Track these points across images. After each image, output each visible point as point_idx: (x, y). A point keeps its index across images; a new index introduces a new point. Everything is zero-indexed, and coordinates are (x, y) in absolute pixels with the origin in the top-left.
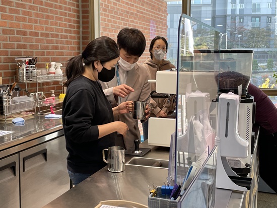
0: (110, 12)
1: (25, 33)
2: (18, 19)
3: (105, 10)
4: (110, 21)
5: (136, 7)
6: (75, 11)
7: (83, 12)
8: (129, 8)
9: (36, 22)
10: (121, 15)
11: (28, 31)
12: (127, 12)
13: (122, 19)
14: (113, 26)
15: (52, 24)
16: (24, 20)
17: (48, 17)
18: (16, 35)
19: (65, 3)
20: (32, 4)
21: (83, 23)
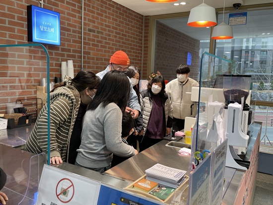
0: (162, 47)
2: (105, 51)
5: (179, 44)
6: (139, 46)
7: (145, 47)
8: (174, 45)
10: (169, 49)
13: (169, 52)
18: (103, 61)
19: (134, 42)
20: (114, 43)
21: (144, 54)
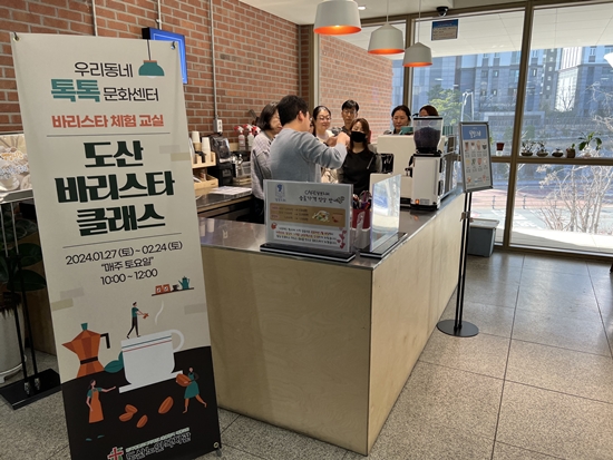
0: (329, 75)
1: (251, 102)
2: (245, 88)
3: (324, 74)
4: (329, 85)
6: (294, 77)
7: (303, 78)
8: (350, 71)
9: (260, 90)
10: (341, 78)
11: (254, 99)
12: (347, 75)
13: (342, 83)
14: (332, 91)
15: (274, 92)
16: (250, 88)
17: (271, 85)
20: (258, 73)
21: (303, 89)
